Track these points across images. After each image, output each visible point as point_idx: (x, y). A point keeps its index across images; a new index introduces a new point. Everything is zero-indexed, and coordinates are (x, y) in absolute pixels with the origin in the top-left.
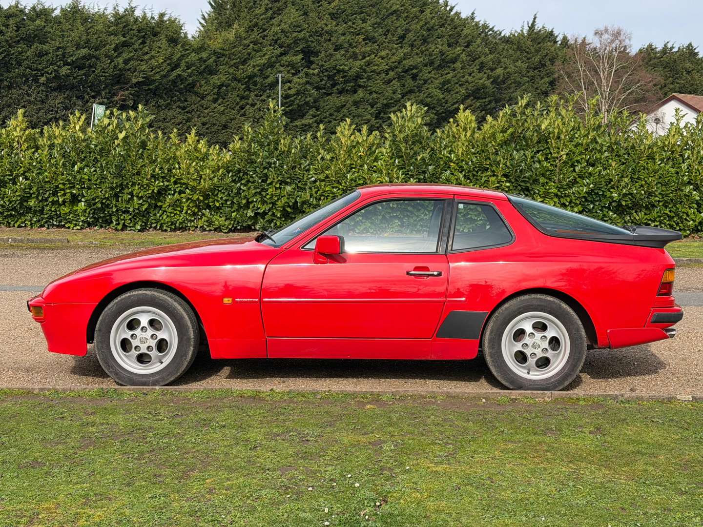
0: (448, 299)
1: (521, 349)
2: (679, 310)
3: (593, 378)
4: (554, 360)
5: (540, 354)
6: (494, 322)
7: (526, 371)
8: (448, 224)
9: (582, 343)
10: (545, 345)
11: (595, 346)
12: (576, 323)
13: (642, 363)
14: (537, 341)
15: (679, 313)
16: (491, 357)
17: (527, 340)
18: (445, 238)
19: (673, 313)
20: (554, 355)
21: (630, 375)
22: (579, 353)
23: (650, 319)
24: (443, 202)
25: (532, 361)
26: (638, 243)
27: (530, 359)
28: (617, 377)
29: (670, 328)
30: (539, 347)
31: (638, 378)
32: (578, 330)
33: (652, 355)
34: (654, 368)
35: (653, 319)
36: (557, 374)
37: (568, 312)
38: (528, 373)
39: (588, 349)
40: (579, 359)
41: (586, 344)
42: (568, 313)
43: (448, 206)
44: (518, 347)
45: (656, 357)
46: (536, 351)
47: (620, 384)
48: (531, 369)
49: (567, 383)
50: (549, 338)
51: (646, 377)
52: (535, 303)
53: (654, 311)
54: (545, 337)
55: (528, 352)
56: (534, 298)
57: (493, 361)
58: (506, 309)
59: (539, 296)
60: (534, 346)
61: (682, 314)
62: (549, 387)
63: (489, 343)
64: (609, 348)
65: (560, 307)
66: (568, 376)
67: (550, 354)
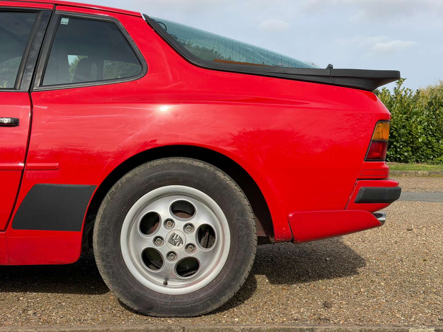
0: (29, 165)
1: (152, 246)
2: (395, 184)
3: (272, 282)
4: (204, 264)
5: (182, 253)
6: (108, 202)
7: (162, 281)
8: (37, 46)
9: (248, 235)
10: (191, 238)
11: (272, 240)
12: (240, 203)
13: (336, 258)
14: (177, 233)
15: (395, 188)
16: (103, 260)
17: (162, 231)
18: (31, 67)
19: (387, 188)
20: (206, 255)
21: (321, 277)
22: (245, 252)
23: (353, 198)
24: (35, 14)
25: (170, 264)
26: (337, 81)
27: (166, 261)
28: (305, 281)
29: (378, 212)
30: (181, 241)
31: (333, 281)
32: (243, 213)
33: (346, 247)
34: (351, 266)
35: (359, 196)
36: (209, 285)
37: (228, 185)
38: (166, 284)
39: (258, 244)
40: (244, 262)
41: (255, 237)
42: (226, 187)
43: (42, 20)
44: (148, 242)
45: (351, 251)
46: (174, 248)
47: (309, 293)
48: (171, 276)
49: (225, 299)
50: (197, 227)
51: (344, 281)
52: (174, 171)
53: (360, 185)
54: (191, 225)
55: (164, 249)
56: (173, 163)
57: (105, 266)
58: (128, 181)
59: (182, 160)
60: (173, 240)
61: (399, 191)
62: (197, 306)
63: (99, 236)
64: (292, 241)
65: (215, 178)
66: (226, 288)
67: (198, 253)
